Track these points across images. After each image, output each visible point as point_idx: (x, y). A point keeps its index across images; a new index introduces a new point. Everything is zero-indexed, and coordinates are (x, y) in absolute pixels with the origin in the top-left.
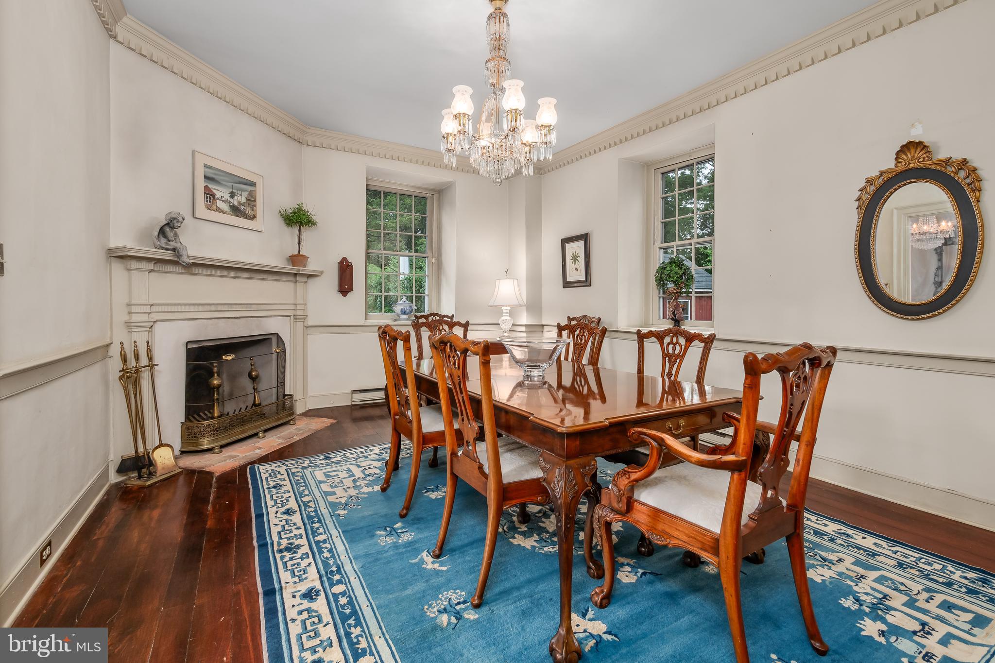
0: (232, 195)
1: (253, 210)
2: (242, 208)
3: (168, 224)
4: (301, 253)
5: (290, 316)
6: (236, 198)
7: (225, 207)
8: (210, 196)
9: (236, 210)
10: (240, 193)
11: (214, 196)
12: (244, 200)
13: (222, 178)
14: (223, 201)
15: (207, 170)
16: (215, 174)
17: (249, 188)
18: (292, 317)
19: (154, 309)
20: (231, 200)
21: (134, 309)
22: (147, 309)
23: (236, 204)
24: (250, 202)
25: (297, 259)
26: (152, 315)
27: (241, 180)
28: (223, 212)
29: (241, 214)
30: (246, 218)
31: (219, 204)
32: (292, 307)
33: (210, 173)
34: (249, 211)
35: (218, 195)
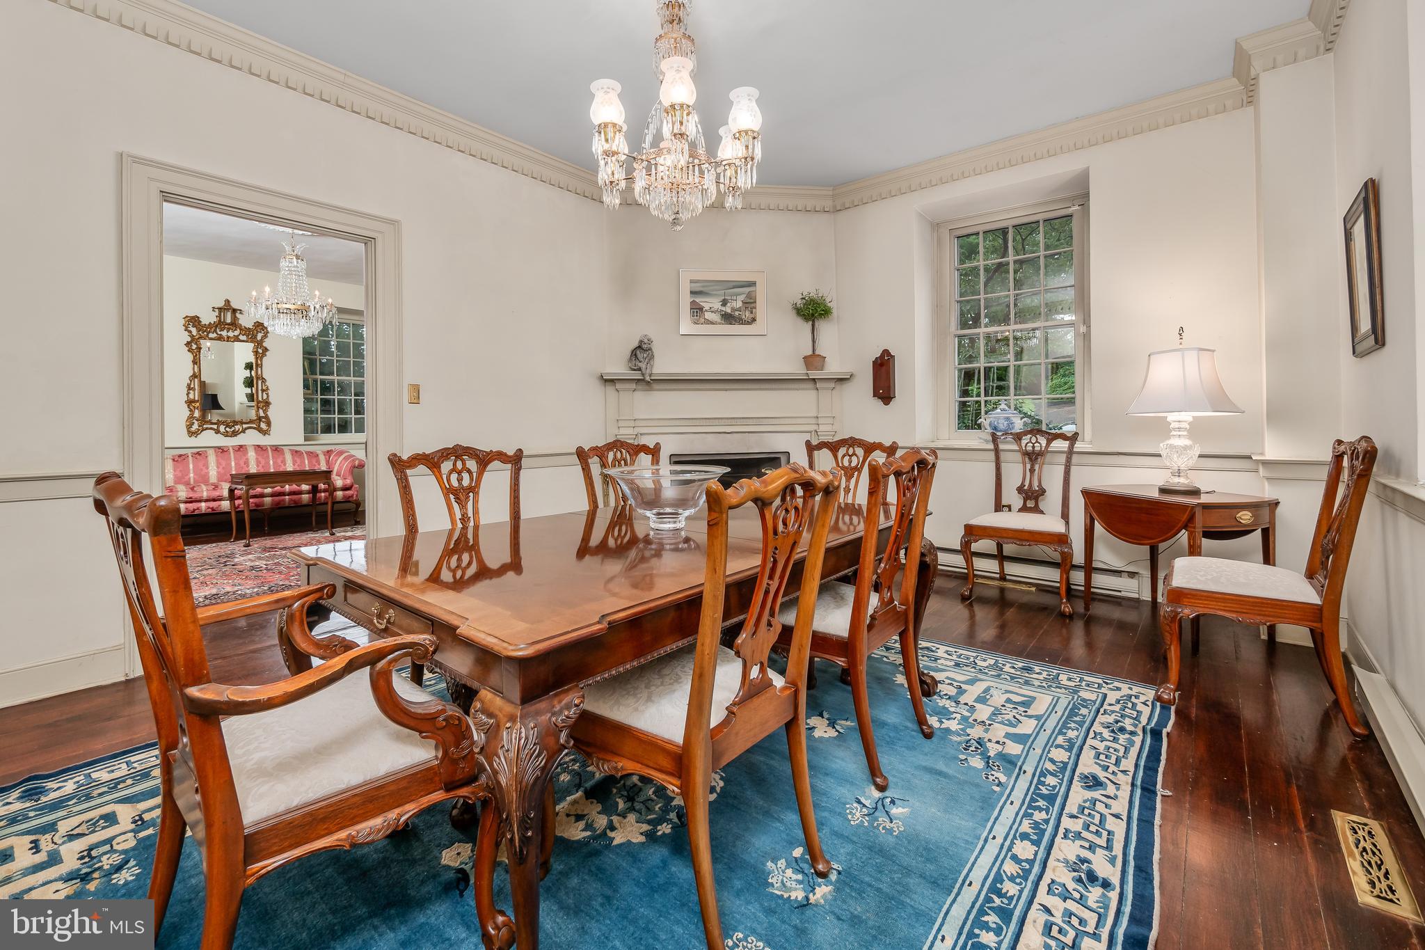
0: (724, 303)
1: (752, 313)
2: (737, 313)
3: (640, 347)
4: (817, 353)
5: (811, 432)
6: (729, 304)
7: (715, 317)
8: (697, 310)
9: (728, 318)
10: (735, 298)
11: (701, 309)
12: (739, 304)
13: (712, 288)
14: (712, 312)
15: (693, 285)
16: (703, 287)
17: (747, 290)
18: (813, 433)
19: (638, 423)
20: (723, 309)
21: (621, 424)
22: (632, 424)
23: (729, 311)
24: (747, 305)
25: (813, 360)
26: (636, 429)
27: (734, 284)
28: (712, 323)
29: (736, 321)
30: (742, 324)
31: (708, 316)
32: (814, 421)
33: (697, 287)
34: (747, 315)
35: (706, 306)
